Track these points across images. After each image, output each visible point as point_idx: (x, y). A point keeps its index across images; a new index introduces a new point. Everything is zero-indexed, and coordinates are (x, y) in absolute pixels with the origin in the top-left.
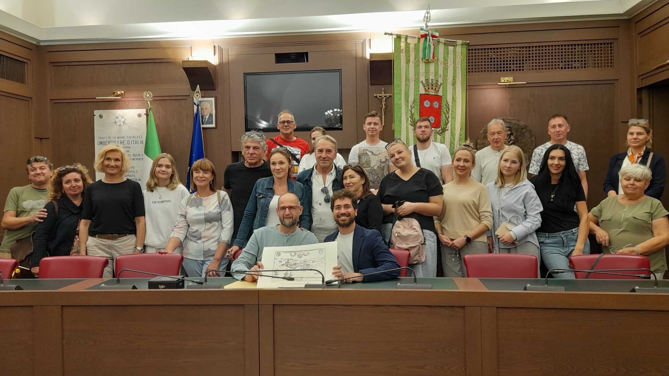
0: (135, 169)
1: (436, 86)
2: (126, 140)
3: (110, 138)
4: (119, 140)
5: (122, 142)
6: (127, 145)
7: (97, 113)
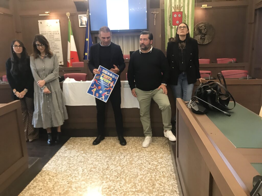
1: (180, 8)
3: (46, 32)
5: (51, 34)
6: (53, 35)
7: (39, 21)
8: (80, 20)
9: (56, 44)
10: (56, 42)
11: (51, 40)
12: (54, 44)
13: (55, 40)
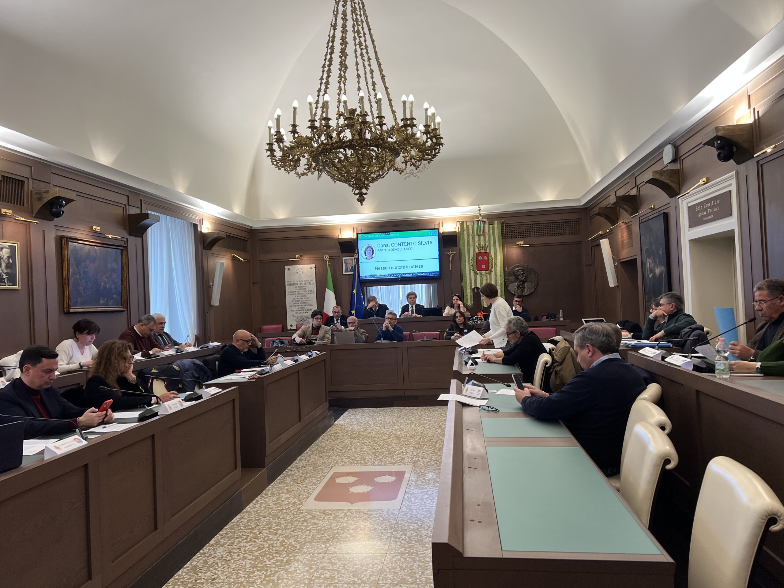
0: (309, 299)
1: (485, 248)
2: (304, 282)
3: (294, 281)
4: (300, 282)
5: (301, 284)
6: (304, 285)
7: (286, 267)
8: (344, 265)
9: (308, 298)
10: (308, 296)
11: (302, 293)
12: (305, 298)
13: (308, 292)
